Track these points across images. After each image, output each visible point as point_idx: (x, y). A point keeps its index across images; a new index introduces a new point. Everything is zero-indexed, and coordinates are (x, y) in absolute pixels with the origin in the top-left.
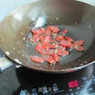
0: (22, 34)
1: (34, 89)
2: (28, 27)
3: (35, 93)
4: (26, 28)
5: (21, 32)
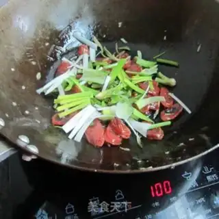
0: (34, 63)
1: (69, 204)
2: (47, 44)
3: (73, 214)
4: (42, 47)
5: (31, 58)
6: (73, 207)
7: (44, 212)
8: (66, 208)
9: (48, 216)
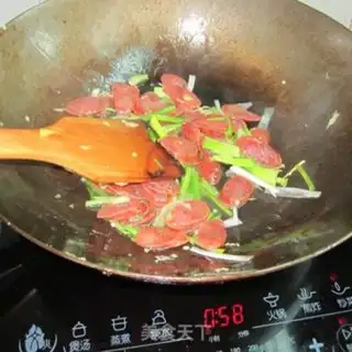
1: (79, 323)
3: (82, 339)
6: (84, 328)
7: (39, 331)
8: (74, 329)
9: (45, 338)
